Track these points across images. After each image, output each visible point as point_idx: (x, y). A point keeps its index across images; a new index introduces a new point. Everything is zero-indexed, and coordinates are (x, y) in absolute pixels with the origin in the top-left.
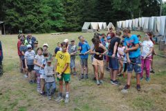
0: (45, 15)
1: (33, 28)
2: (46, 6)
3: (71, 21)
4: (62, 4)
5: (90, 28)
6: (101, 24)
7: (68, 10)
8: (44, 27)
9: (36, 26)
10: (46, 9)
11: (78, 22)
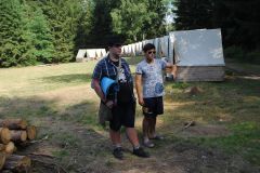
0: (28, 43)
1: (13, 60)
2: (28, 32)
3: (62, 50)
4: (49, 30)
5: (86, 56)
6: (99, 51)
7: (57, 37)
8: (28, 59)
9: (17, 57)
10: (29, 36)
11: (70, 50)
